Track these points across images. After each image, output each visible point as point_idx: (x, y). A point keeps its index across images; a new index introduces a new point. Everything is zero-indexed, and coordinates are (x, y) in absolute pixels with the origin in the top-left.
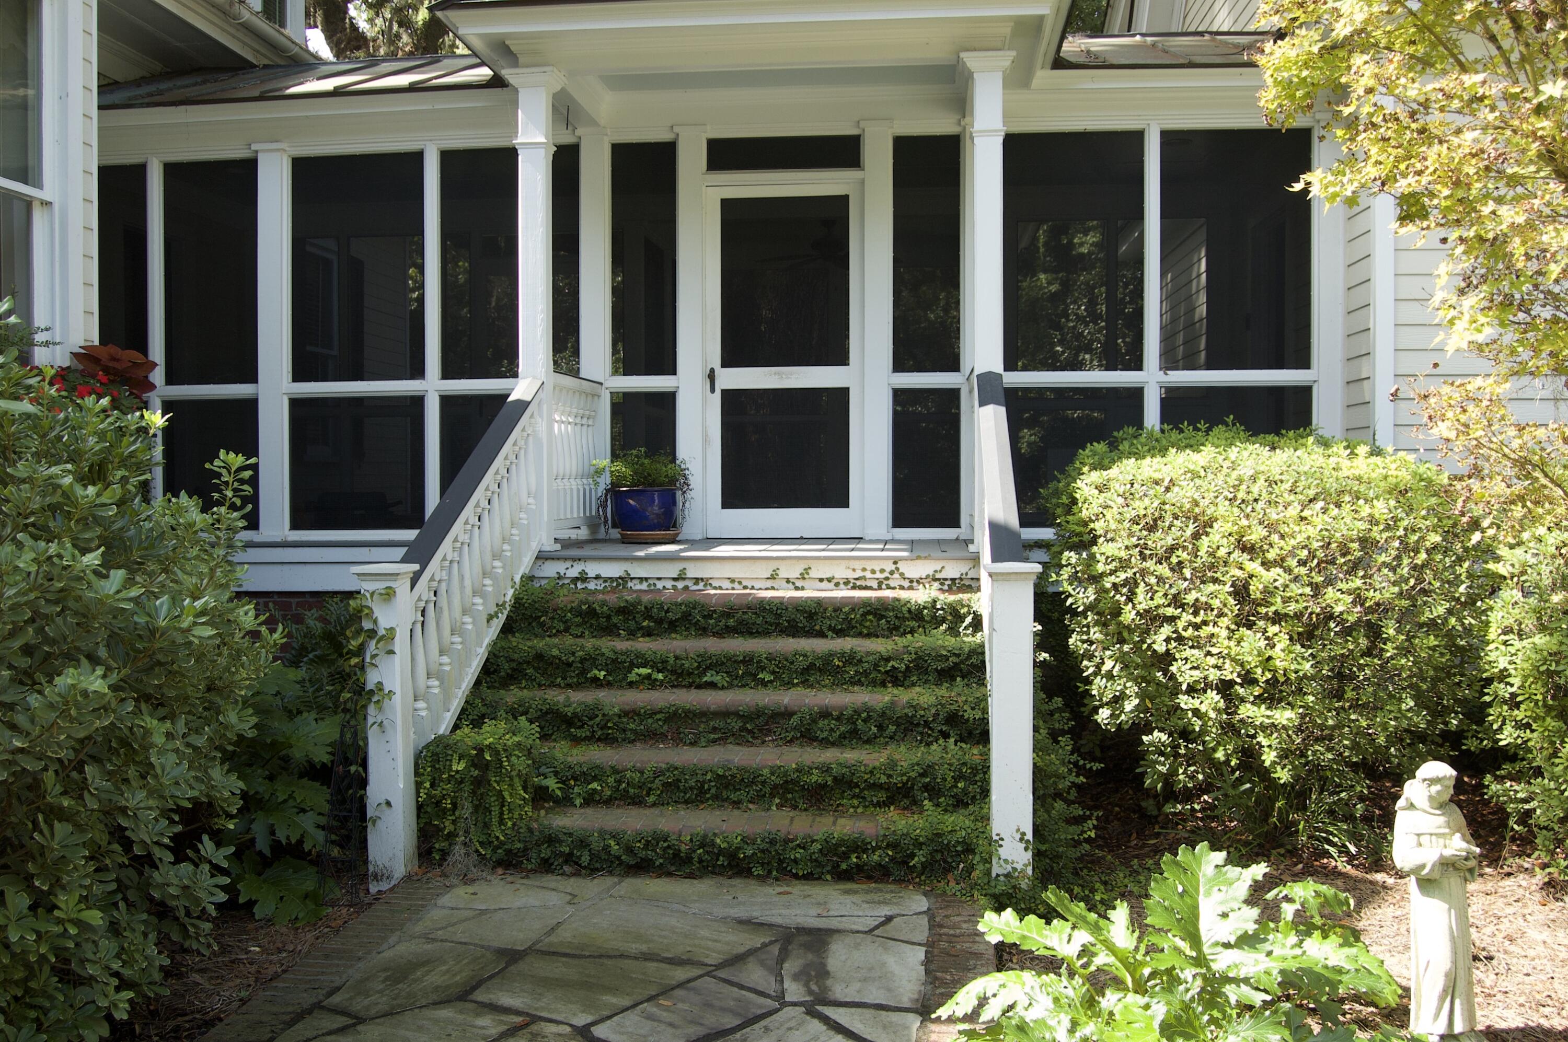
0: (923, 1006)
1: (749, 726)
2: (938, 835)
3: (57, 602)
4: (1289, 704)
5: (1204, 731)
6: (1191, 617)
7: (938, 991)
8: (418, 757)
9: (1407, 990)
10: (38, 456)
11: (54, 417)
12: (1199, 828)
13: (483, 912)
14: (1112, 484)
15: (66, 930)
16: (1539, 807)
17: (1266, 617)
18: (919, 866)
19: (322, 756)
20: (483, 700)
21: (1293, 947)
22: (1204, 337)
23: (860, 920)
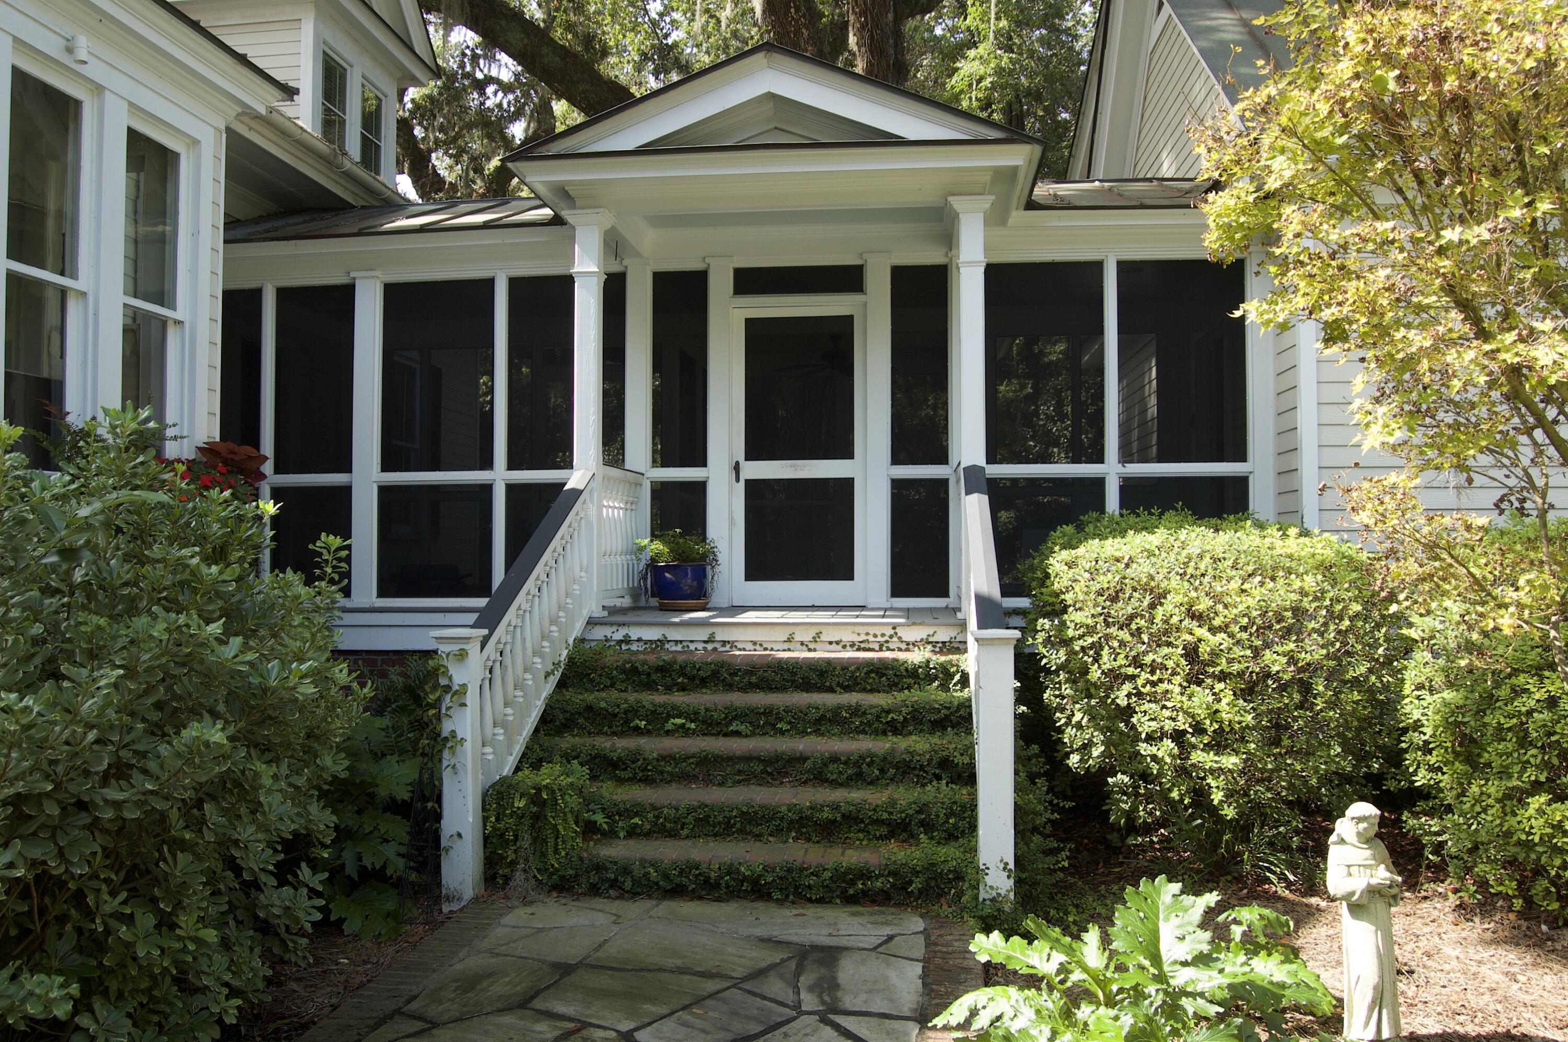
0: (921, 1015)
1: (769, 770)
2: (933, 865)
3: (183, 665)
4: (1233, 750)
5: (1161, 774)
6: (1148, 676)
7: (934, 1002)
8: (485, 795)
9: (1340, 1001)
10: (171, 540)
11: (184, 506)
12: (1157, 858)
13: (540, 930)
14: (1079, 561)
15: (185, 946)
16: (1451, 839)
17: (1213, 676)
18: (916, 891)
19: (403, 794)
20: (541, 746)
21: (1242, 965)
22: (1155, 435)
23: (866, 939)
